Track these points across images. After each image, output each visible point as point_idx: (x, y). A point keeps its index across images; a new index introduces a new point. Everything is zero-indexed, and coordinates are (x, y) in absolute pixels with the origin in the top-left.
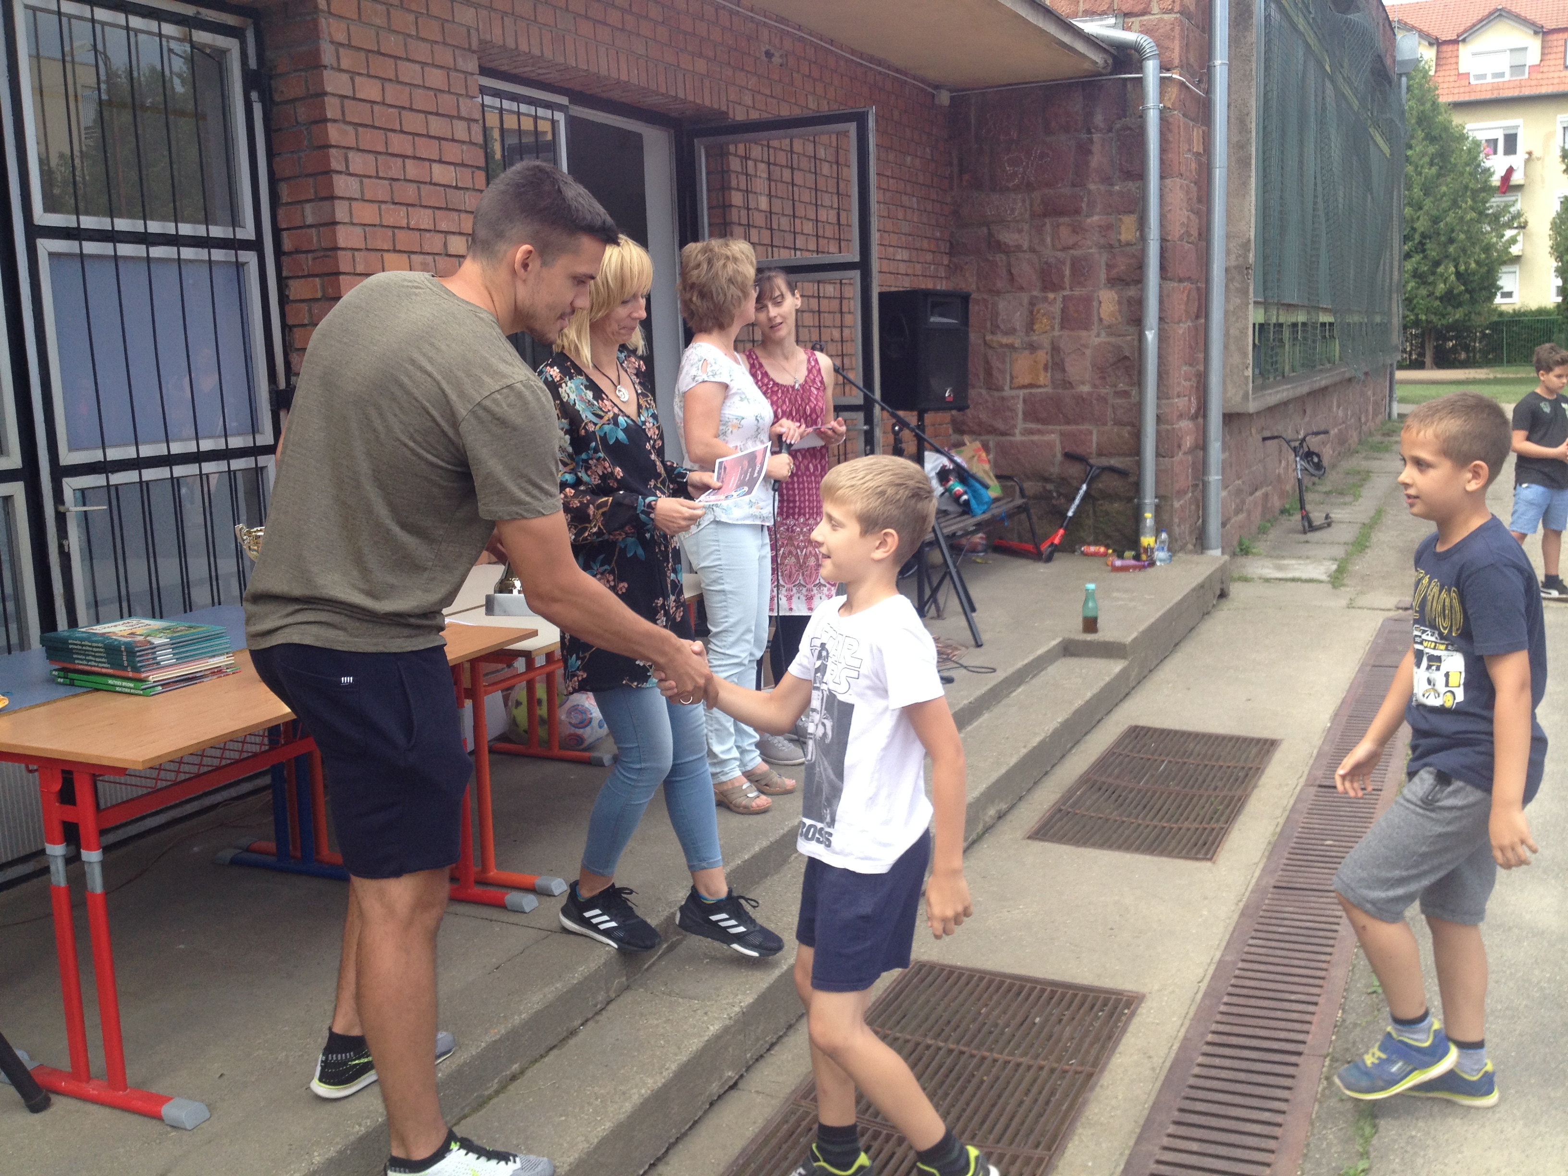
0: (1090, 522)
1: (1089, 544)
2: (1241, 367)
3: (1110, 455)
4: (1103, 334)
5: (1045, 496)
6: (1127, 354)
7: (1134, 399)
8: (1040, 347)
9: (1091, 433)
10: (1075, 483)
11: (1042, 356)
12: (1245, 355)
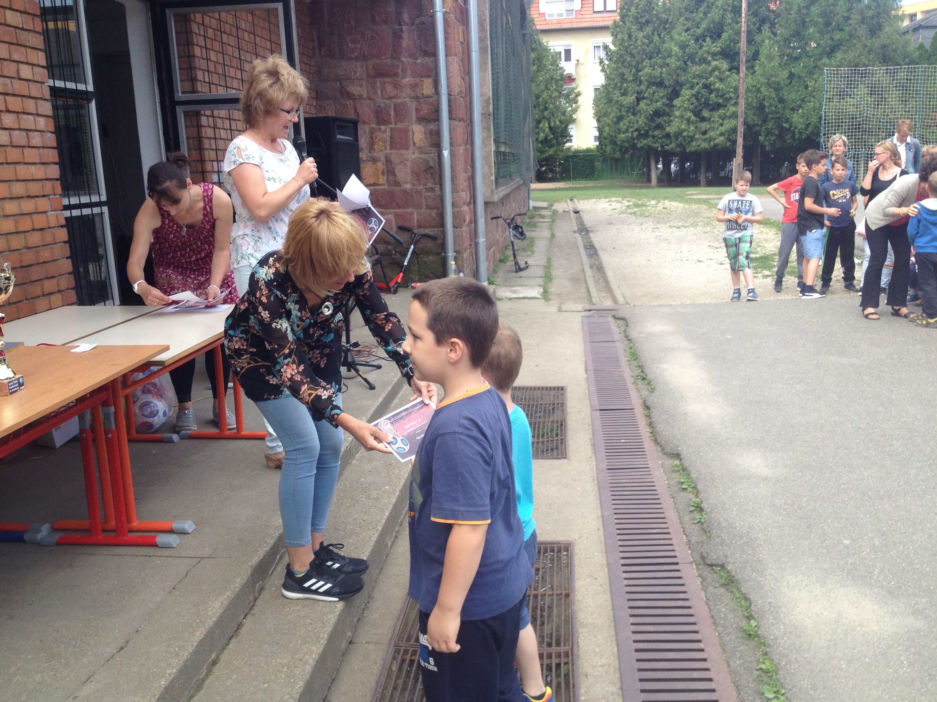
0: (415, 268)
1: (416, 282)
2: (489, 174)
3: (425, 227)
4: (416, 152)
5: (388, 254)
6: (432, 165)
7: (438, 192)
8: (379, 160)
9: (413, 214)
10: (406, 245)
11: (380, 166)
12: (490, 167)
